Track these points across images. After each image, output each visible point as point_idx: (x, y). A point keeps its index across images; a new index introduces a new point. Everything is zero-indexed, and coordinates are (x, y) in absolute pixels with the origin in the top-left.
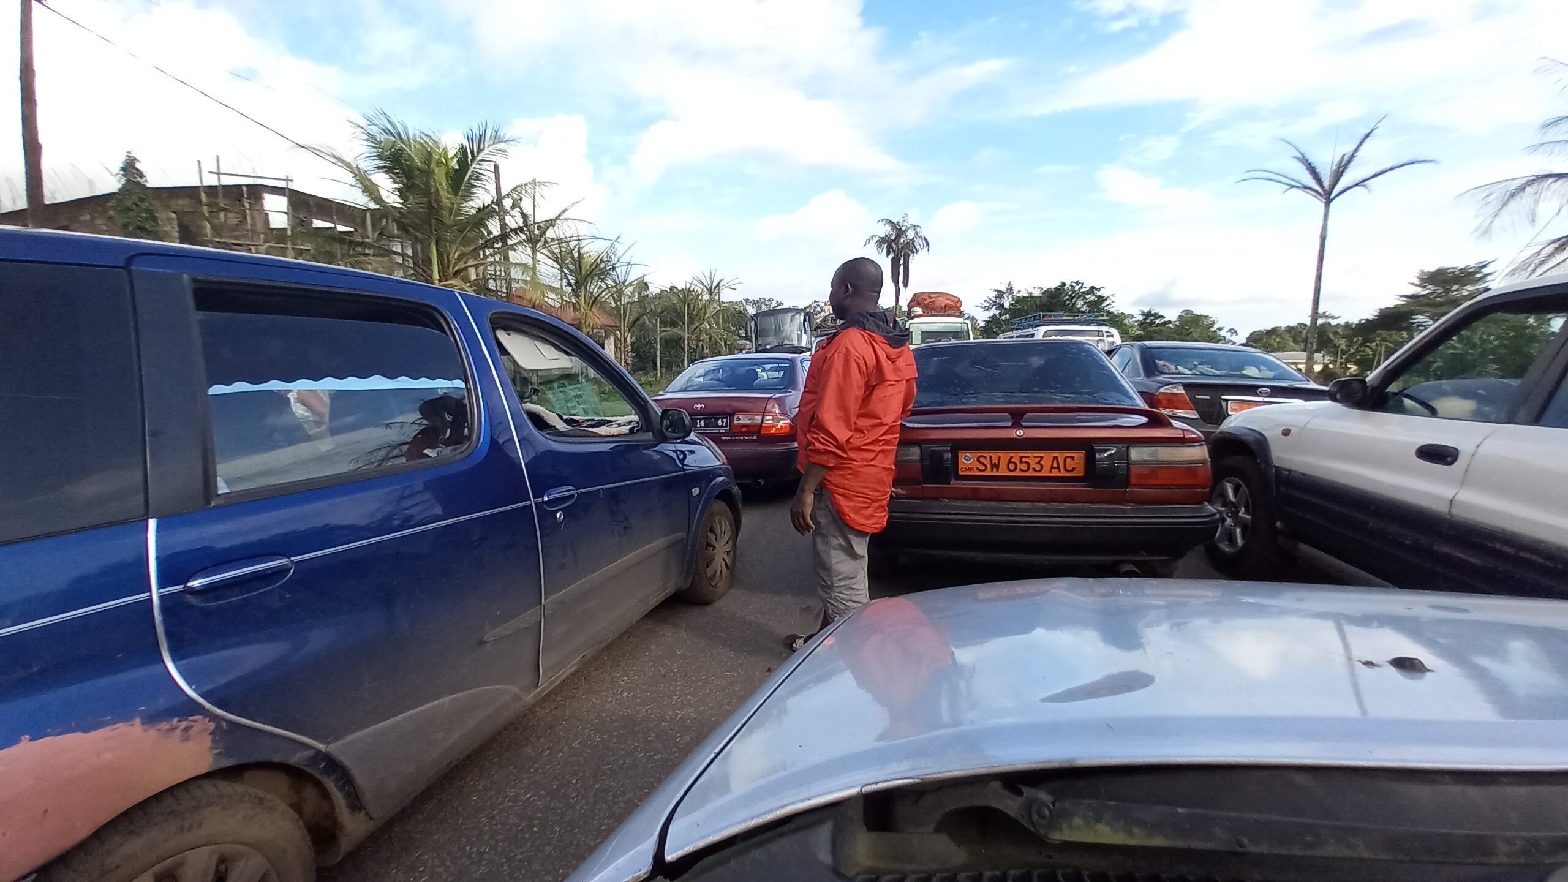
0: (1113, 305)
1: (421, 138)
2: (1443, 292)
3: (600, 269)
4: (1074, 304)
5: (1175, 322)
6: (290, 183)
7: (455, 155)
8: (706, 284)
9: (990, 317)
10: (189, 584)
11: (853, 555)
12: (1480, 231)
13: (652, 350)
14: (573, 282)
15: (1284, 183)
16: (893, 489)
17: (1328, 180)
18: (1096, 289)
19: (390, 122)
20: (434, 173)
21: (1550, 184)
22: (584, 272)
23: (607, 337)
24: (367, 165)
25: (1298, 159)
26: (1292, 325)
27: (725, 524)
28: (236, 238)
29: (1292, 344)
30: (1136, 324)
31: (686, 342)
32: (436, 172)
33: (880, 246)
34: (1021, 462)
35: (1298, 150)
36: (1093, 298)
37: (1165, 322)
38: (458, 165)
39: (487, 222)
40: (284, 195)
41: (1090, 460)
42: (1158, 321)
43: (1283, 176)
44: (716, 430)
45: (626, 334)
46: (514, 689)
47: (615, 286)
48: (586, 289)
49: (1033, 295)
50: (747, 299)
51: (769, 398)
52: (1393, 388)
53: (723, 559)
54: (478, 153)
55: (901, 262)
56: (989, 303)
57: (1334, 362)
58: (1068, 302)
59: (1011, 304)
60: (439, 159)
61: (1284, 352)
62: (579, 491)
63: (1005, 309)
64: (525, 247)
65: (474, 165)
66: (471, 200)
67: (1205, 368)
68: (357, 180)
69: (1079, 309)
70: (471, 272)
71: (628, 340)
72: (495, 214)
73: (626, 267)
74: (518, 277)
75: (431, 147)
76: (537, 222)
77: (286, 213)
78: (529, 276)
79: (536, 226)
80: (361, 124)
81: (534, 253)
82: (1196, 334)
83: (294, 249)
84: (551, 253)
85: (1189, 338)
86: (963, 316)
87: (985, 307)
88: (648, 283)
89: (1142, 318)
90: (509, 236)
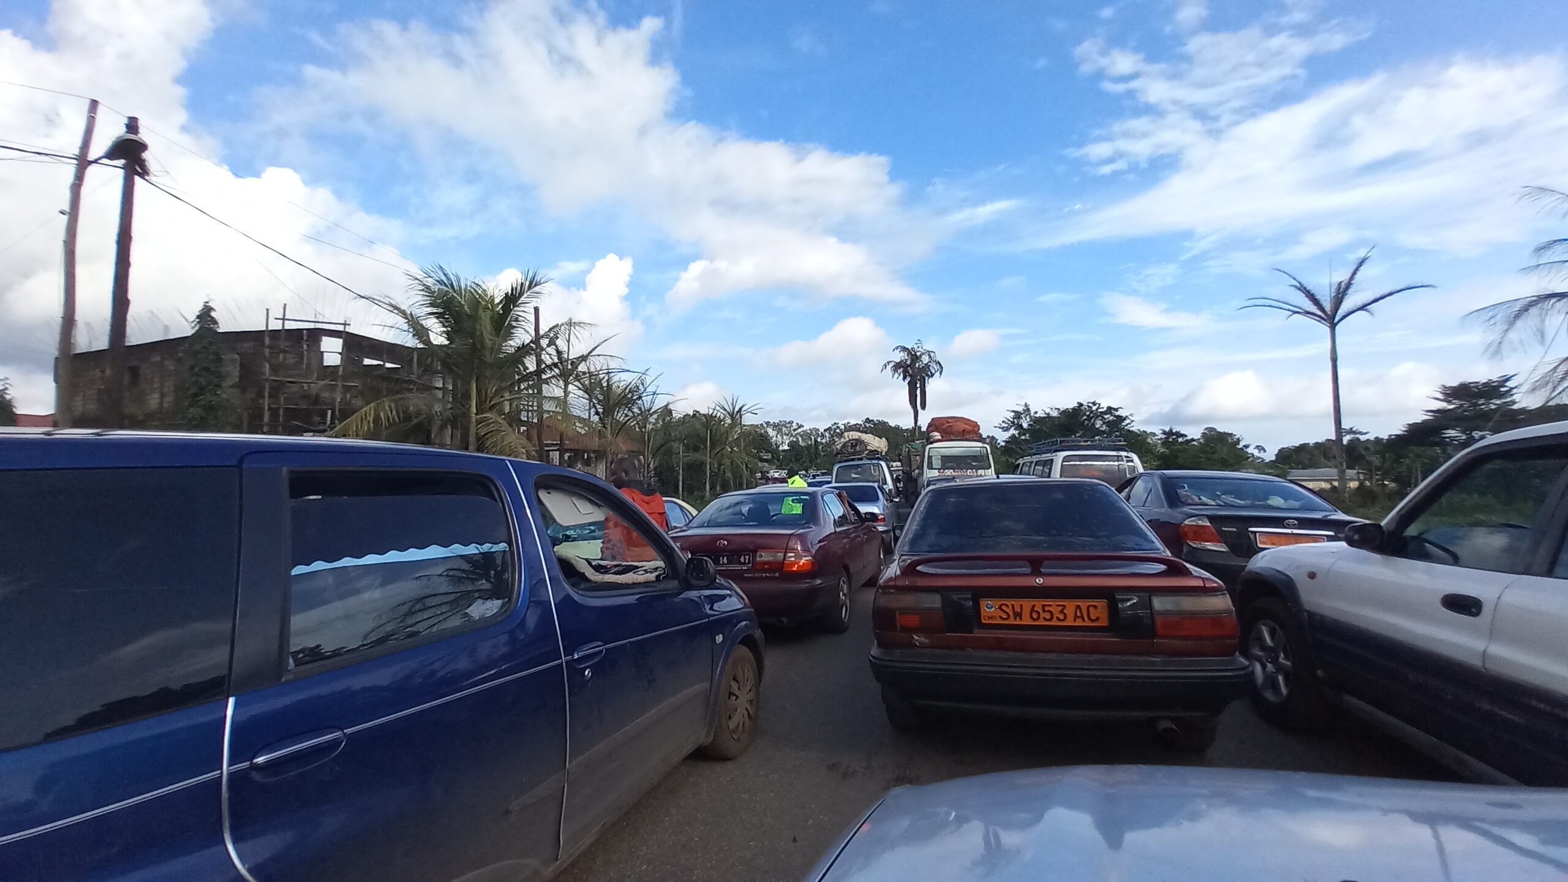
0: (1133, 424)
1: (471, 287)
2: (1469, 407)
3: (629, 397)
4: (1093, 425)
5: (1199, 439)
6: (347, 327)
7: (501, 301)
8: (729, 410)
9: (1010, 437)
10: (255, 761)
12: (1491, 349)
13: (675, 474)
14: (601, 410)
15: (1286, 310)
17: (1329, 305)
18: (1114, 409)
19: (445, 275)
20: (481, 317)
21: (1554, 303)
22: (611, 402)
24: (421, 311)
25: (1296, 287)
26: (1320, 441)
27: (748, 670)
28: (289, 376)
29: (1323, 460)
30: (1159, 442)
31: (708, 466)
32: (483, 317)
33: (897, 371)
34: (1044, 611)
35: (1294, 279)
36: (1111, 418)
37: (1187, 440)
38: (503, 309)
39: (524, 359)
40: (340, 337)
41: (1113, 610)
42: (1180, 440)
43: (1283, 303)
44: (738, 567)
46: (535, 863)
47: (641, 414)
48: (613, 418)
49: (1051, 415)
50: (768, 422)
51: (791, 535)
53: (747, 709)
54: (520, 297)
55: (918, 385)
56: (1006, 423)
57: (1370, 479)
58: (1086, 422)
59: (1029, 425)
60: (486, 305)
61: (1316, 468)
62: (606, 646)
63: (1025, 429)
64: (558, 380)
65: (515, 309)
66: (511, 340)
67: (1230, 499)
68: (409, 325)
69: (1098, 428)
70: (507, 404)
71: (651, 466)
72: (533, 352)
73: (651, 396)
74: (550, 409)
75: (480, 295)
76: (570, 357)
77: (340, 353)
78: (560, 408)
79: (569, 362)
80: (419, 277)
81: (566, 386)
82: (1223, 452)
83: (343, 385)
84: (582, 384)
85: (1216, 456)
86: (980, 439)
87: (1004, 427)
88: (672, 409)
89: (1163, 436)
90: (543, 371)
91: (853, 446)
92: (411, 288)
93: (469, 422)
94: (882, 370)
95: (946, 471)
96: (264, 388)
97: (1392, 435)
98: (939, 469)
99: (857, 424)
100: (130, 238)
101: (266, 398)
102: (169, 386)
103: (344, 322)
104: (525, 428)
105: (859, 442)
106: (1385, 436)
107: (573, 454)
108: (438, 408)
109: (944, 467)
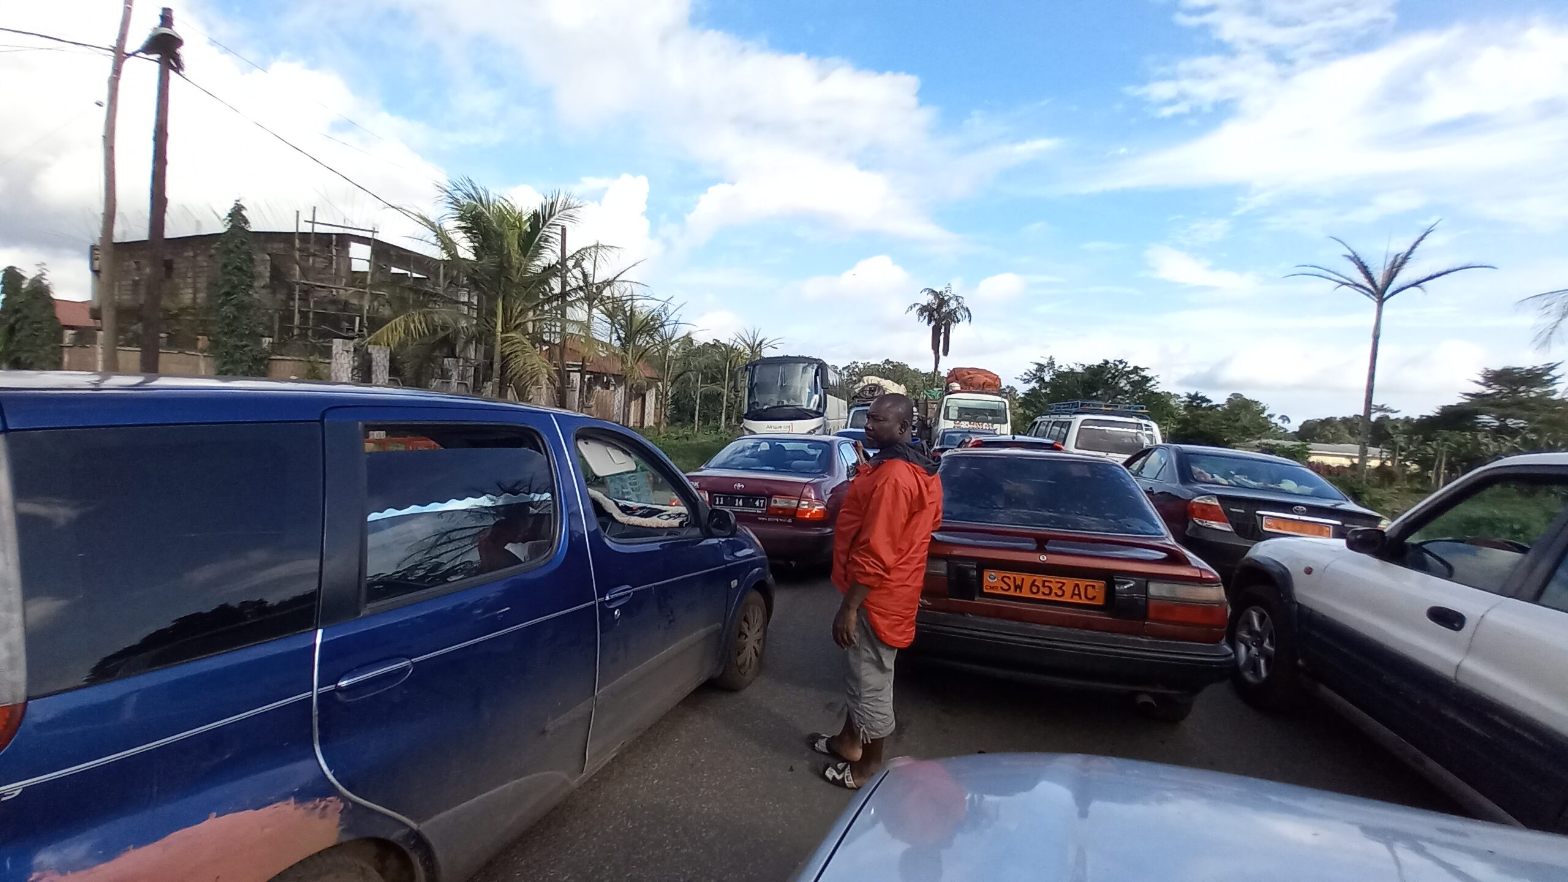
0: (1158, 385)
1: (499, 202)
2: (1509, 393)
3: (651, 325)
4: (1117, 383)
5: (1223, 405)
6: (375, 234)
7: (529, 219)
8: (749, 343)
9: (1030, 390)
10: (339, 684)
11: (881, 667)
12: (1541, 338)
13: (691, 403)
14: (623, 336)
15: (1334, 280)
16: (921, 600)
17: (1381, 280)
18: (1141, 369)
19: (474, 188)
22: (633, 328)
23: (649, 388)
24: (450, 224)
25: (1349, 257)
26: (1347, 416)
27: (758, 613)
28: (322, 280)
29: (1348, 436)
30: (1182, 404)
31: (725, 397)
32: (509, 234)
33: (922, 314)
34: (1044, 586)
35: (1349, 248)
36: (1137, 378)
37: (1211, 406)
38: (531, 228)
39: (550, 280)
40: (369, 244)
41: (1110, 592)
42: (1204, 405)
43: (1334, 273)
44: (753, 510)
45: (668, 387)
46: (564, 775)
47: (662, 342)
48: (634, 343)
49: (1075, 371)
51: (806, 484)
52: (1413, 539)
53: (754, 647)
54: (549, 218)
55: (942, 331)
56: (1029, 375)
57: (1392, 459)
58: (1110, 380)
59: (1051, 379)
60: (514, 223)
61: (1340, 443)
62: (633, 589)
63: (1047, 383)
64: (583, 304)
65: (544, 229)
66: (538, 260)
67: (1243, 479)
68: (438, 238)
69: (1122, 387)
70: (530, 325)
71: (669, 393)
72: (559, 274)
73: (673, 326)
74: (573, 332)
75: (508, 211)
76: (596, 282)
77: (368, 261)
78: (583, 332)
79: (595, 286)
80: (448, 189)
81: (590, 309)
82: (1245, 420)
83: (371, 293)
84: (606, 309)
85: (1237, 424)
86: (1000, 392)
87: (1025, 380)
88: (693, 338)
89: (1187, 399)
90: (568, 294)
91: (872, 391)
92: (438, 200)
93: (495, 340)
94: (908, 311)
95: (962, 422)
96: (295, 291)
97: (1423, 416)
98: (955, 420)
99: (876, 365)
100: (166, 135)
101: (297, 301)
102: (202, 283)
103: (372, 229)
104: (547, 347)
105: (877, 387)
106: (1415, 416)
107: (592, 376)
108: (463, 323)
109: (960, 418)
